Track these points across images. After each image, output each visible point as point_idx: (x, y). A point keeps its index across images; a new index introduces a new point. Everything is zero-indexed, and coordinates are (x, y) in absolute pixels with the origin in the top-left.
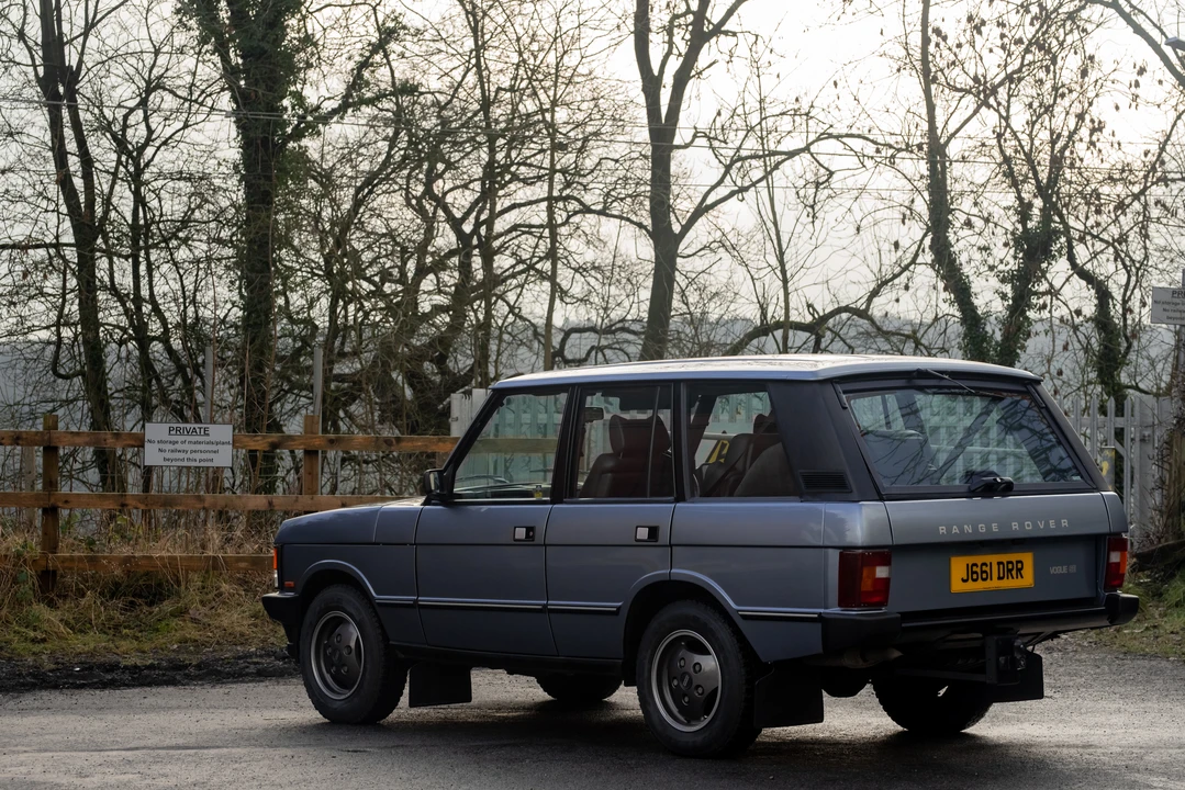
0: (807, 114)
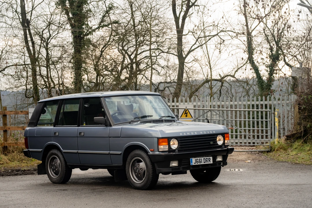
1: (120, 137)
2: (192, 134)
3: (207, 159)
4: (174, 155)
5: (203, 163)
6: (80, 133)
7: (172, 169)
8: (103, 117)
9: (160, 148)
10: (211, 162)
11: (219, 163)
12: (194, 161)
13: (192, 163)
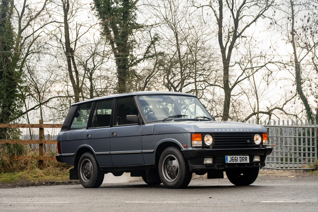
0: (265, 57)
1: (152, 135)
2: (228, 131)
3: (244, 157)
4: (208, 151)
5: (239, 162)
6: (112, 133)
7: (206, 166)
8: (136, 115)
9: (194, 144)
10: (248, 162)
11: (256, 164)
12: (229, 159)
13: (227, 161)
